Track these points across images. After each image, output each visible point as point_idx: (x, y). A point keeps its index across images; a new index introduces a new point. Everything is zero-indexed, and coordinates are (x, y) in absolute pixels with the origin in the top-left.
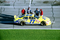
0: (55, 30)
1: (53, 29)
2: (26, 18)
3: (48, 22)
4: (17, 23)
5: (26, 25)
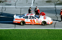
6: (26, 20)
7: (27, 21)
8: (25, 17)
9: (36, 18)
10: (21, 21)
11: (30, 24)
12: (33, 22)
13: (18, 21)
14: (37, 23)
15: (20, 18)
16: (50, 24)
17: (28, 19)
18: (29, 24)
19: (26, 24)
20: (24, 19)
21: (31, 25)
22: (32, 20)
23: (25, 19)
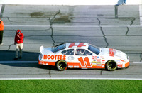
6: (68, 59)
7: (72, 60)
8: (65, 51)
9: (91, 54)
10: (57, 60)
11: (78, 67)
12: (85, 62)
13: (50, 60)
14: (94, 65)
15: (54, 54)
16: (124, 66)
17: (74, 56)
18: (75, 67)
19: (70, 69)
20: (63, 55)
21: (80, 69)
22: (84, 57)
23: (67, 56)
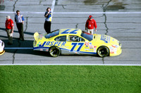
0: (111, 67)
1: (106, 65)
2: (63, 39)
3: (115, 48)
4: (41, 50)
5: (61, 55)
